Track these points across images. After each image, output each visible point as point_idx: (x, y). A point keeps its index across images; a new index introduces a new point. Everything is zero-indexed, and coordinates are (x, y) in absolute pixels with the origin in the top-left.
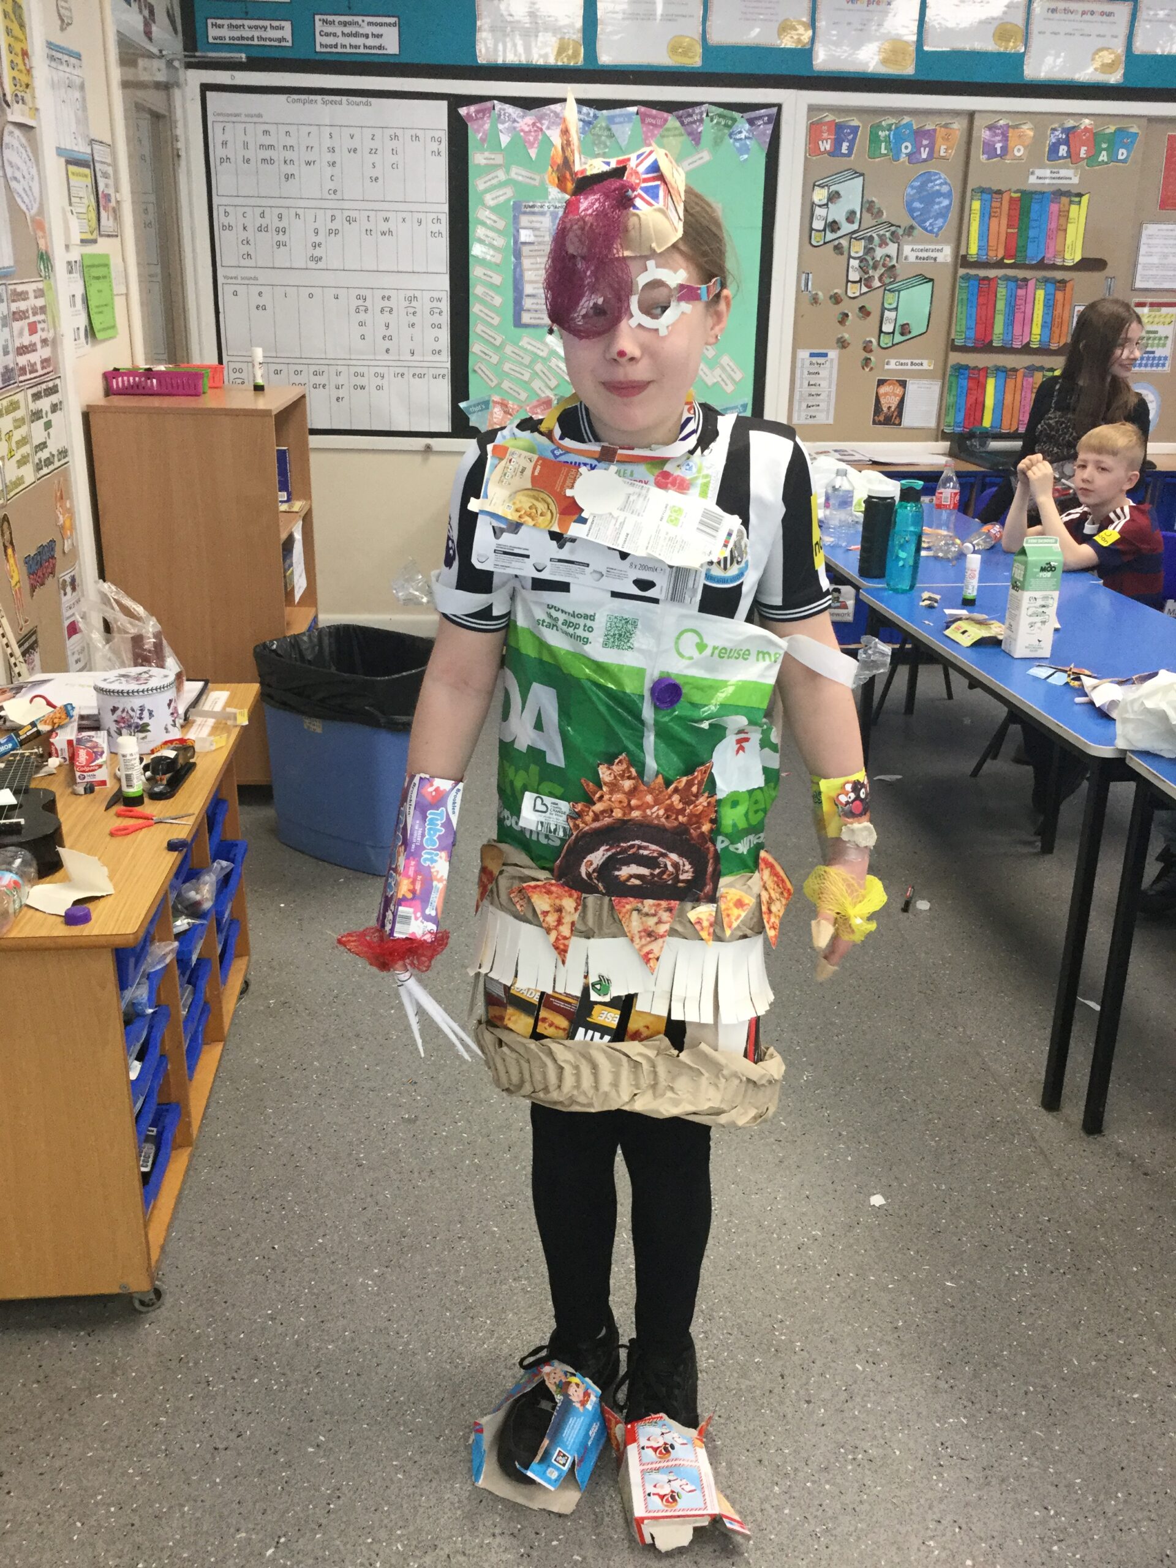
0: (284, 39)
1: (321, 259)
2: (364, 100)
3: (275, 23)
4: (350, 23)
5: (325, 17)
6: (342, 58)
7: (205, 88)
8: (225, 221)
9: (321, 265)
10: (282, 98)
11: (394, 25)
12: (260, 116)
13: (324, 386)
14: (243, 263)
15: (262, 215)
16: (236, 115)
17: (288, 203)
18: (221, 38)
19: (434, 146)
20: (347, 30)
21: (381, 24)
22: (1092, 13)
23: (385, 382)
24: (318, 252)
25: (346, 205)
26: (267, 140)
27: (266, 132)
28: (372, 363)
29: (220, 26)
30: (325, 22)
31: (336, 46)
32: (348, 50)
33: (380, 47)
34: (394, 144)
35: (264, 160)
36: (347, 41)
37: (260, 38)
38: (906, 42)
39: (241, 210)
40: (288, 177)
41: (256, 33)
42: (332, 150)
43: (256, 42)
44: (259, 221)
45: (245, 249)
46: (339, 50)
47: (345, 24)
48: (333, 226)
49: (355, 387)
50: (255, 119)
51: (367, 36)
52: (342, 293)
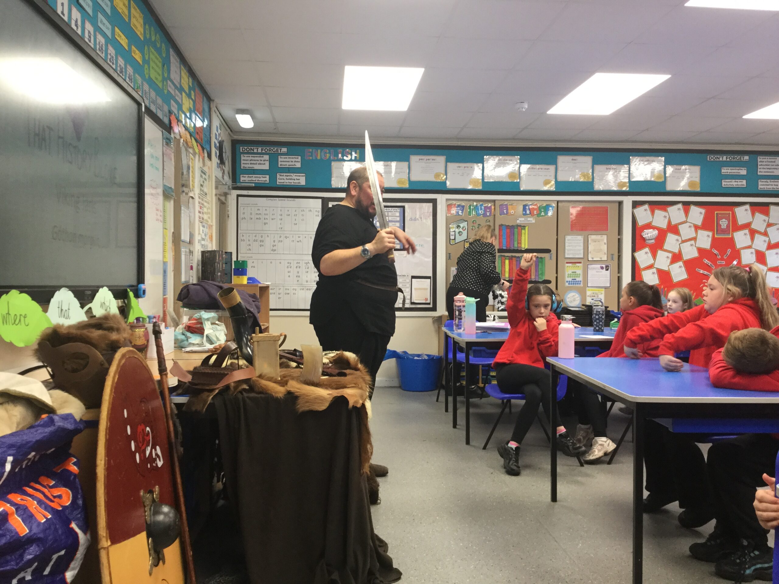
0: (266, 181)
1: (275, 250)
2: (293, 199)
3: (263, 176)
4: (289, 176)
6: (285, 186)
7: (238, 196)
8: (243, 238)
9: (275, 252)
10: (265, 199)
11: (304, 176)
12: (257, 204)
13: (274, 293)
14: (248, 252)
15: (256, 236)
16: (248, 204)
17: (265, 232)
18: (245, 180)
19: (317, 213)
20: (288, 178)
21: (299, 176)
22: (542, 169)
23: (296, 292)
24: (274, 248)
25: (286, 232)
26: (259, 212)
27: (258, 210)
28: (292, 285)
29: (245, 177)
30: (280, 175)
31: (284, 183)
32: (288, 184)
33: (299, 183)
34: (303, 213)
35: (257, 218)
36: (287, 181)
37: (258, 180)
38: (478, 179)
39: (248, 235)
40: (265, 224)
42: (281, 215)
43: (257, 182)
44: (254, 238)
45: (248, 247)
46: (285, 184)
47: (287, 176)
48: (281, 239)
49: (286, 294)
50: (255, 205)
51: (294, 180)
52: (282, 261)
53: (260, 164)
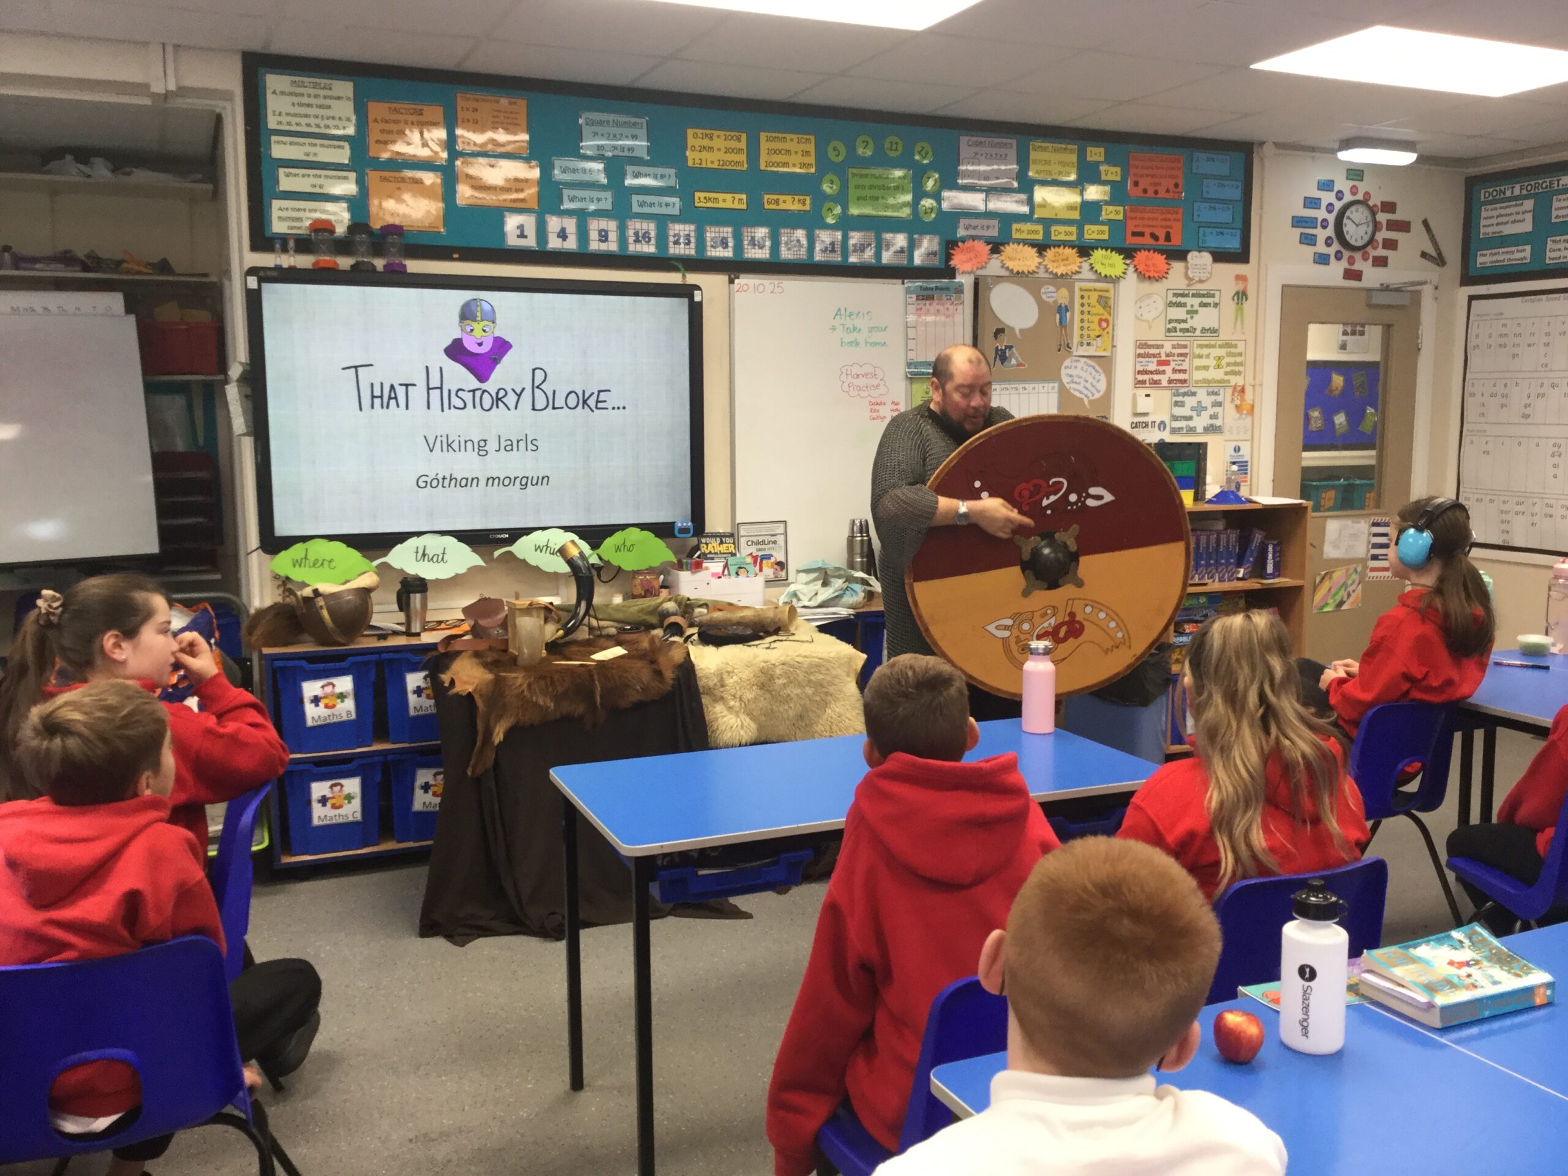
0: (1525, 258)
1: (1529, 416)
3: (1520, 248)
5: (1554, 238)
6: (1558, 267)
7: (1472, 298)
8: (1473, 391)
9: (1529, 421)
10: (1518, 299)
12: (1501, 314)
13: (1523, 513)
14: (1480, 420)
15: (1494, 385)
16: (1488, 315)
17: (1513, 375)
18: (1484, 263)
24: (1528, 411)
25: (1554, 375)
26: (1504, 331)
27: (1504, 325)
28: (1560, 497)
29: (1485, 255)
30: (1554, 241)
31: (1560, 258)
35: (1500, 345)
36: (1567, 253)
37: (1509, 260)
39: (1480, 382)
40: (1515, 356)
41: (1507, 257)
42: (1548, 334)
43: (1506, 263)
44: (1492, 390)
45: (1483, 410)
46: (1561, 260)
48: (1541, 391)
49: (1546, 515)
52: (1541, 441)
53: (1515, 222)
